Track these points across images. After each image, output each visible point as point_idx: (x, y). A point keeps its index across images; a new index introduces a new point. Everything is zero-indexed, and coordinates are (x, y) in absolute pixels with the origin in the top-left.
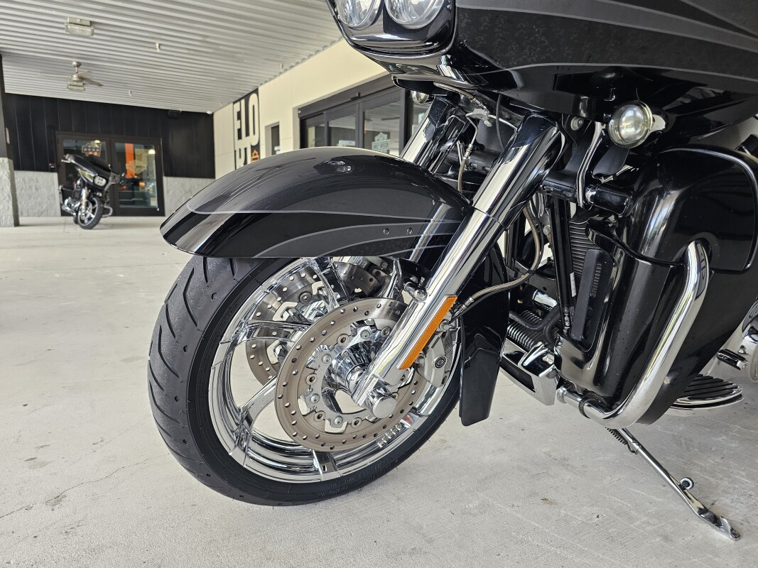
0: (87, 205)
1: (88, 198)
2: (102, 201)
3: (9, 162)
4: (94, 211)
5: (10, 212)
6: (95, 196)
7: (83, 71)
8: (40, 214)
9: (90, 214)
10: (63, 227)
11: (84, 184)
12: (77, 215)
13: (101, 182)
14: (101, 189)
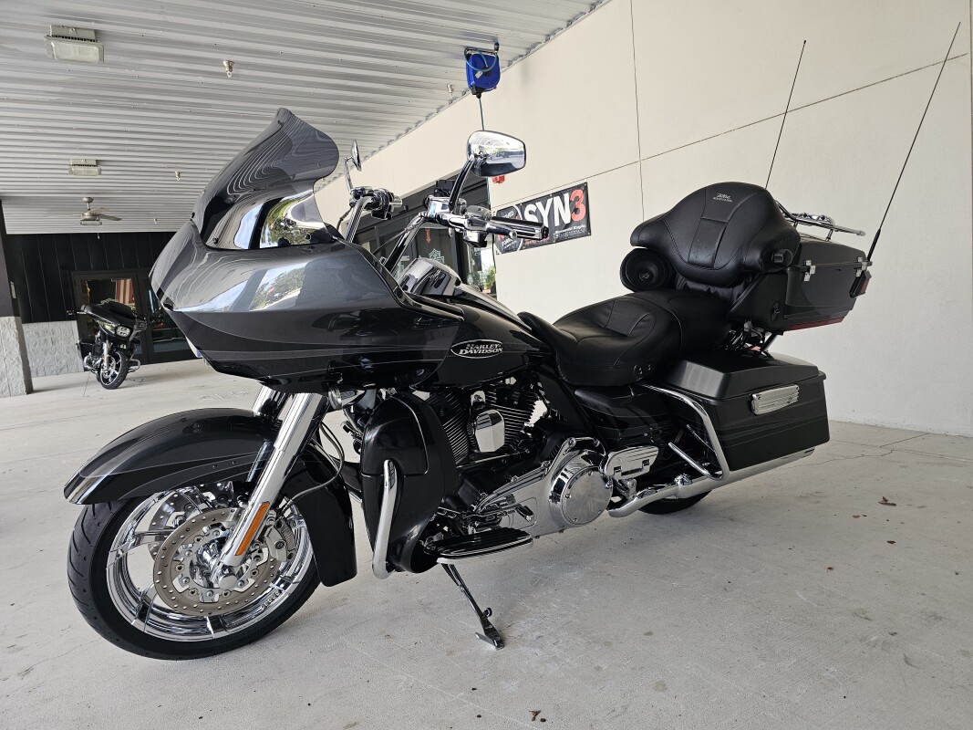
0: (110, 361)
1: (110, 352)
2: (127, 354)
3: (16, 321)
4: (118, 366)
5: (21, 378)
6: (119, 349)
7: (95, 207)
8: (59, 372)
9: (113, 371)
10: (84, 388)
11: (105, 337)
12: (99, 373)
13: (124, 332)
14: (125, 340)
